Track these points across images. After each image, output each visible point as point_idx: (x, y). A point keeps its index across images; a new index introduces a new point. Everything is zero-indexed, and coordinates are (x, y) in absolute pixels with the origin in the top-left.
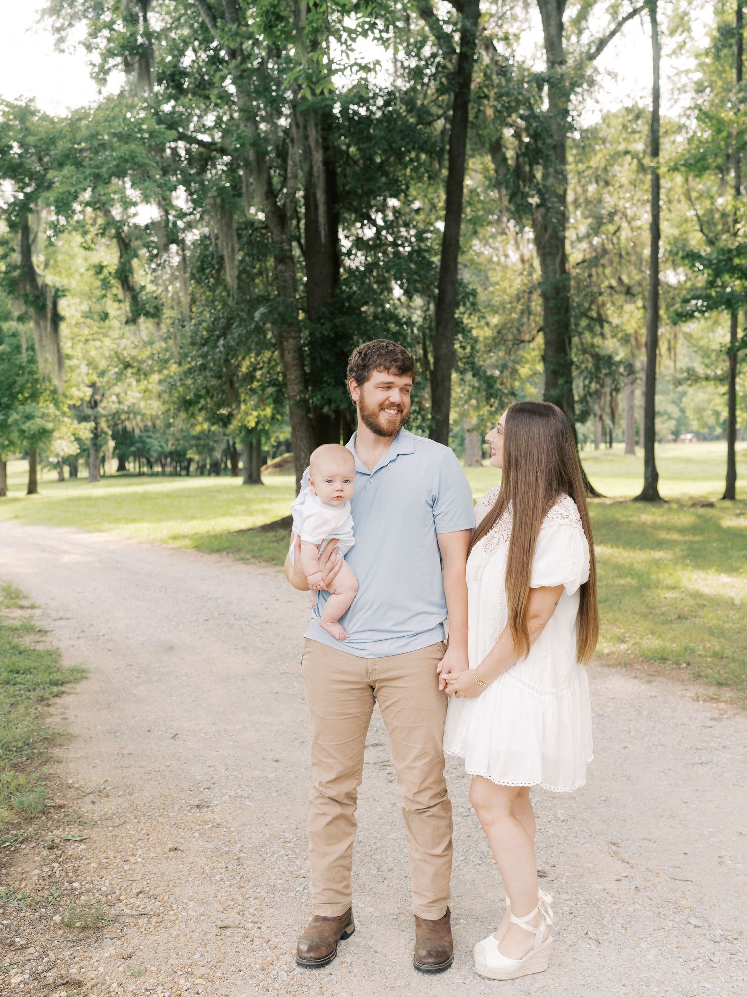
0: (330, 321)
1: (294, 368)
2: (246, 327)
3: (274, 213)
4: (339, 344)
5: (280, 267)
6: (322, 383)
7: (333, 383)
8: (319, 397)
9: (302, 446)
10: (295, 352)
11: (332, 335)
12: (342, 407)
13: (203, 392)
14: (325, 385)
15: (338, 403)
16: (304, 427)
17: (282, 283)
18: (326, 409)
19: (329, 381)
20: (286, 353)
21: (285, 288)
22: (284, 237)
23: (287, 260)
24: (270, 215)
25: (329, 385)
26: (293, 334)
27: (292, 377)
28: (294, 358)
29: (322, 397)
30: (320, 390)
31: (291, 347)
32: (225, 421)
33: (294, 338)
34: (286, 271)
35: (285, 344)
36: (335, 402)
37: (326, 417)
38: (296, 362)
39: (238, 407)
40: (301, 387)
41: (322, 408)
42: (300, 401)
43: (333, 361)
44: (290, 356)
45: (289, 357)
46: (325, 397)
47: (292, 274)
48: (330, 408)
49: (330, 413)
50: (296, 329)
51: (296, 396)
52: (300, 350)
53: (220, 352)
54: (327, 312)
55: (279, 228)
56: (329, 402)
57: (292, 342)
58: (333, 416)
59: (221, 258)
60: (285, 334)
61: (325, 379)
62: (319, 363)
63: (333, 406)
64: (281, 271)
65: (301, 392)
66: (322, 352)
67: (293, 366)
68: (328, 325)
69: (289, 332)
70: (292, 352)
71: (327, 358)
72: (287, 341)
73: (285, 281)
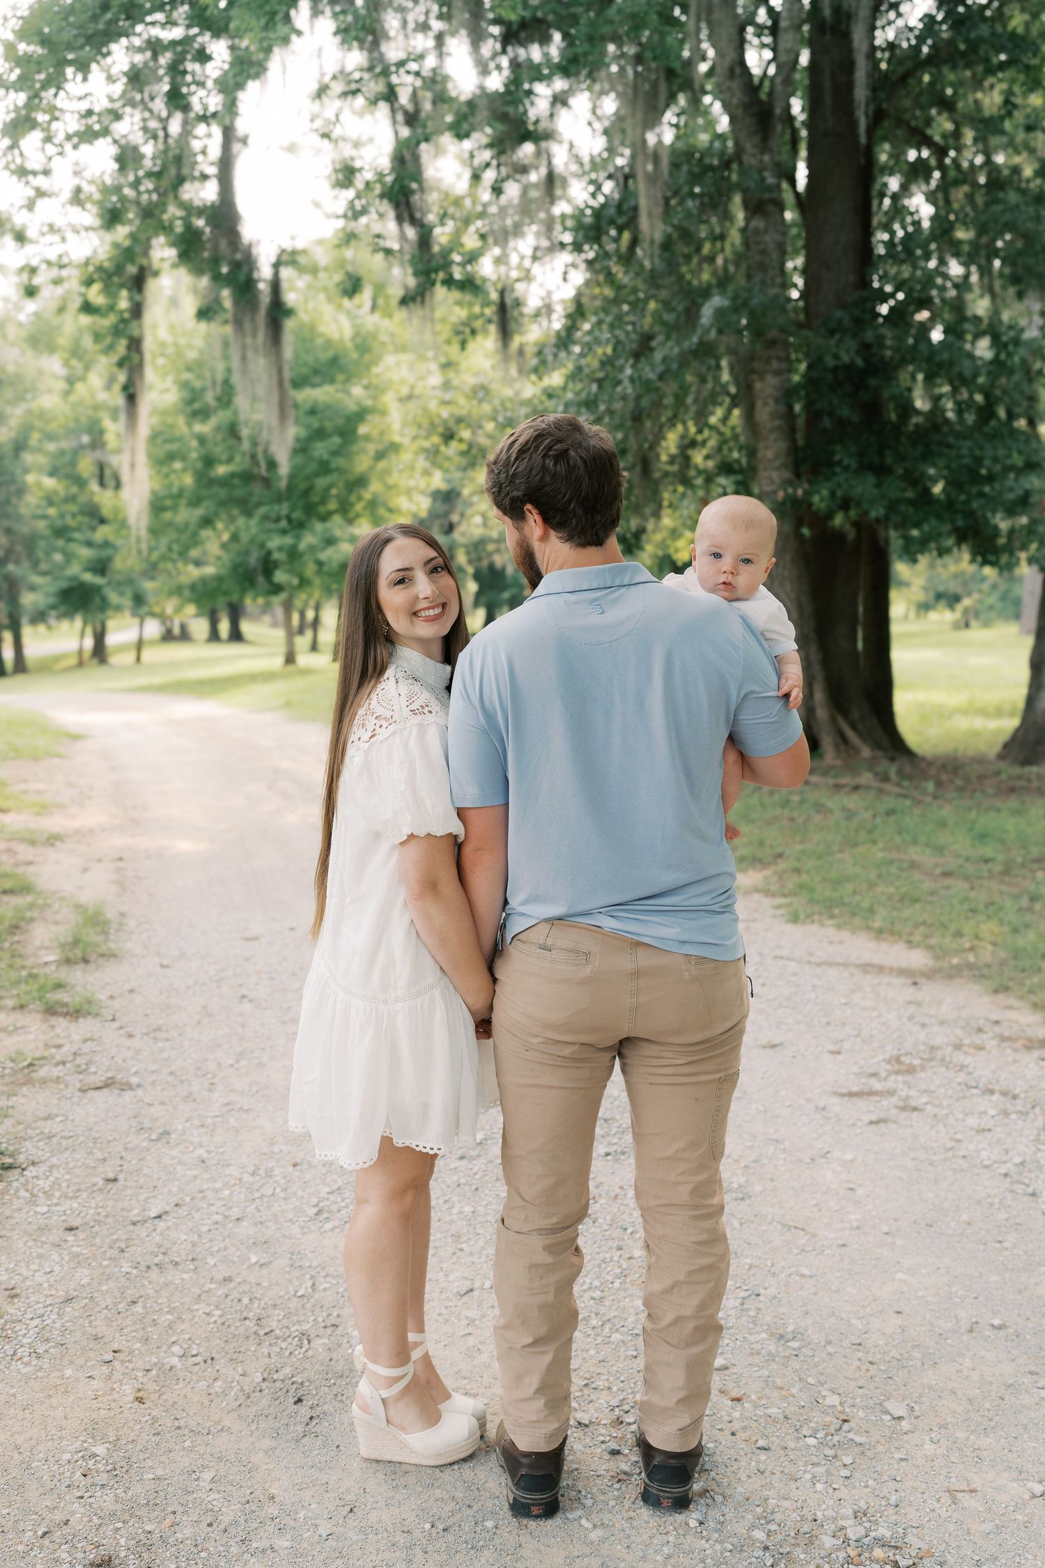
0: (855, 336)
1: (772, 437)
2: (678, 343)
3: (746, 107)
4: (873, 382)
5: (759, 223)
6: (830, 464)
7: (854, 465)
8: (825, 493)
10: (777, 401)
11: (860, 362)
12: (873, 514)
14: (838, 470)
15: (865, 506)
16: (788, 557)
17: (758, 258)
18: (838, 520)
19: (846, 462)
20: (759, 404)
21: (763, 267)
22: (766, 158)
23: (771, 208)
24: (740, 112)
25: (847, 469)
26: (775, 364)
27: (769, 454)
28: (773, 416)
29: (833, 494)
30: (827, 479)
31: (769, 391)
33: (778, 373)
34: (766, 230)
35: (758, 385)
36: (858, 504)
37: (839, 536)
38: (777, 423)
39: (657, 515)
40: (787, 474)
41: (829, 516)
42: (783, 503)
43: (855, 418)
44: (767, 410)
45: (764, 413)
46: (839, 493)
47: (778, 237)
48: (847, 518)
49: (848, 527)
50: (782, 354)
51: (775, 492)
52: (788, 394)
53: (624, 398)
54: (846, 319)
55: (757, 139)
56: (845, 505)
57: (772, 380)
58: (851, 534)
59: (635, 209)
60: (758, 365)
61: (837, 457)
62: (827, 422)
63: (853, 513)
64: (757, 232)
65: (789, 483)
66: (836, 401)
67: (773, 430)
68: (849, 341)
69: (768, 361)
70: (771, 402)
71: (845, 412)
72: (762, 379)
73: (763, 252)
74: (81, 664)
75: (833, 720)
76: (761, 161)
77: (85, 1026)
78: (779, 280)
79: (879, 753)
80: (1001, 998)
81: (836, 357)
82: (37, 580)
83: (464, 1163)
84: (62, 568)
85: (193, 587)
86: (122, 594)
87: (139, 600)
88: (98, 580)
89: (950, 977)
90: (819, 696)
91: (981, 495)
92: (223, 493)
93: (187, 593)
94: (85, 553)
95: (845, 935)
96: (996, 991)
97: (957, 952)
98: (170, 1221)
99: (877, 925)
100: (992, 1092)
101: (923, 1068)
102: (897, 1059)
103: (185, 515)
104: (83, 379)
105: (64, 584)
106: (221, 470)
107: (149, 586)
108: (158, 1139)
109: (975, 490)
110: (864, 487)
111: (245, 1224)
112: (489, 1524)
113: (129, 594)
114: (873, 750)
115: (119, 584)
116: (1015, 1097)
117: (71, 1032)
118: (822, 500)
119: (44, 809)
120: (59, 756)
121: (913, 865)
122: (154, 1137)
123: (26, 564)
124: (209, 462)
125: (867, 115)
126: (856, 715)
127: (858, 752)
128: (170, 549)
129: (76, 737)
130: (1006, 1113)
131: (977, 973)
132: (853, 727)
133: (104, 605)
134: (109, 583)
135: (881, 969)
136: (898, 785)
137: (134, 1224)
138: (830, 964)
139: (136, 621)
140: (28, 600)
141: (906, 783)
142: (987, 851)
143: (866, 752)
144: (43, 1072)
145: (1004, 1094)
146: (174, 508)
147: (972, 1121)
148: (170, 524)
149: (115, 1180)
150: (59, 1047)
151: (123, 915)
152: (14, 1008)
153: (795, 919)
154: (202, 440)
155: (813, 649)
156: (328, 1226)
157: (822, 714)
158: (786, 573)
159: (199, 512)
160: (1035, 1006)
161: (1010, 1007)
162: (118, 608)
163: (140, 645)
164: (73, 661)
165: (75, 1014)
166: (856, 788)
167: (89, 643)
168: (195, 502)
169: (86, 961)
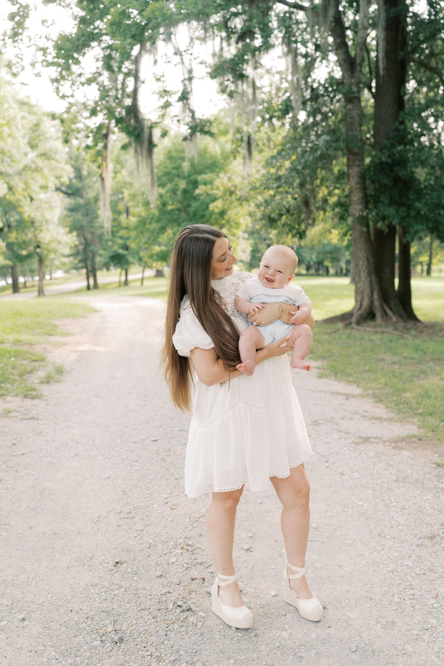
0: (390, 150)
1: (357, 191)
2: (313, 155)
3: (345, 60)
4: (396, 169)
5: (350, 106)
6: (379, 202)
7: (388, 203)
8: (374, 214)
9: (361, 256)
10: (359, 177)
11: (389, 161)
13: (284, 211)
14: (381, 204)
15: (391, 219)
16: (363, 240)
17: (350, 120)
18: (379, 225)
19: (385, 201)
22: (353, 80)
23: (355, 100)
24: (342, 62)
25: (384, 204)
27: (356, 198)
28: (357, 183)
29: (377, 215)
30: (376, 208)
31: (355, 173)
32: (302, 235)
33: (358, 166)
34: (353, 109)
36: (389, 218)
37: (381, 231)
38: (358, 186)
40: (361, 207)
41: (377, 223)
42: (358, 218)
43: (389, 183)
44: (355, 180)
45: (354, 182)
46: (380, 214)
47: (359, 112)
48: (384, 224)
51: (357, 213)
52: (363, 175)
54: (388, 144)
55: (349, 73)
56: (384, 218)
57: (356, 169)
58: (387, 231)
60: (351, 163)
61: (382, 199)
63: (387, 222)
64: (349, 110)
65: (361, 210)
66: (381, 177)
67: (356, 189)
68: (386, 153)
69: (354, 161)
71: (385, 181)
72: (352, 169)
73: (352, 118)
74: (120, 286)
75: (382, 307)
76: (351, 82)
77: (35, 402)
78: (358, 129)
79: (400, 319)
80: (377, 404)
81: (380, 159)
82: (101, 252)
83: (134, 445)
84: (112, 247)
85: (158, 255)
86: (134, 258)
87: (140, 259)
88: (124, 252)
89: (363, 397)
90: (376, 296)
91: (439, 214)
92: (169, 217)
93: (155, 257)
94: (120, 241)
95: (336, 383)
96: (377, 402)
97: (373, 389)
98: (26, 456)
99: (350, 379)
100: (341, 432)
101: (323, 424)
102: (316, 421)
103: (154, 226)
104: (120, 172)
105: (112, 254)
106: (170, 208)
107: (142, 254)
108: (37, 434)
109: (437, 212)
110: (391, 211)
111: (49, 457)
112: (70, 534)
113: (137, 258)
114: (397, 318)
115: (133, 254)
116: (349, 433)
117: (29, 403)
118: (373, 216)
119: (67, 335)
120: (84, 317)
121: (382, 360)
122: (36, 433)
123: (98, 245)
124: (164, 204)
125: (383, 63)
126: (392, 304)
127: (391, 319)
128: (149, 239)
129: (95, 311)
130: (340, 438)
131: (374, 396)
132: (391, 309)
133: (128, 263)
134: (129, 253)
135: (338, 394)
136: (402, 332)
137: (14, 456)
138: (320, 392)
139: (141, 269)
140: (98, 259)
141: (405, 331)
142: (415, 355)
143: (394, 319)
144: (12, 414)
145: (345, 433)
146: (150, 223)
147: (325, 440)
148: (148, 229)
149: (15, 444)
150: (22, 407)
151: (72, 369)
152: (14, 396)
153: (320, 377)
154: (161, 196)
155: (373, 277)
156: (75, 459)
157: (377, 303)
158: (362, 246)
159: (160, 225)
160: (387, 407)
161: (378, 407)
162: (133, 263)
163: (142, 279)
164: (117, 285)
165: (34, 398)
166: (383, 332)
167: (123, 278)
168: (159, 220)
169: (48, 382)
